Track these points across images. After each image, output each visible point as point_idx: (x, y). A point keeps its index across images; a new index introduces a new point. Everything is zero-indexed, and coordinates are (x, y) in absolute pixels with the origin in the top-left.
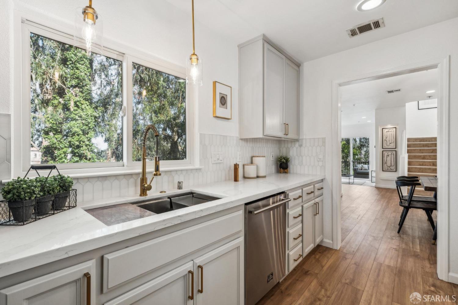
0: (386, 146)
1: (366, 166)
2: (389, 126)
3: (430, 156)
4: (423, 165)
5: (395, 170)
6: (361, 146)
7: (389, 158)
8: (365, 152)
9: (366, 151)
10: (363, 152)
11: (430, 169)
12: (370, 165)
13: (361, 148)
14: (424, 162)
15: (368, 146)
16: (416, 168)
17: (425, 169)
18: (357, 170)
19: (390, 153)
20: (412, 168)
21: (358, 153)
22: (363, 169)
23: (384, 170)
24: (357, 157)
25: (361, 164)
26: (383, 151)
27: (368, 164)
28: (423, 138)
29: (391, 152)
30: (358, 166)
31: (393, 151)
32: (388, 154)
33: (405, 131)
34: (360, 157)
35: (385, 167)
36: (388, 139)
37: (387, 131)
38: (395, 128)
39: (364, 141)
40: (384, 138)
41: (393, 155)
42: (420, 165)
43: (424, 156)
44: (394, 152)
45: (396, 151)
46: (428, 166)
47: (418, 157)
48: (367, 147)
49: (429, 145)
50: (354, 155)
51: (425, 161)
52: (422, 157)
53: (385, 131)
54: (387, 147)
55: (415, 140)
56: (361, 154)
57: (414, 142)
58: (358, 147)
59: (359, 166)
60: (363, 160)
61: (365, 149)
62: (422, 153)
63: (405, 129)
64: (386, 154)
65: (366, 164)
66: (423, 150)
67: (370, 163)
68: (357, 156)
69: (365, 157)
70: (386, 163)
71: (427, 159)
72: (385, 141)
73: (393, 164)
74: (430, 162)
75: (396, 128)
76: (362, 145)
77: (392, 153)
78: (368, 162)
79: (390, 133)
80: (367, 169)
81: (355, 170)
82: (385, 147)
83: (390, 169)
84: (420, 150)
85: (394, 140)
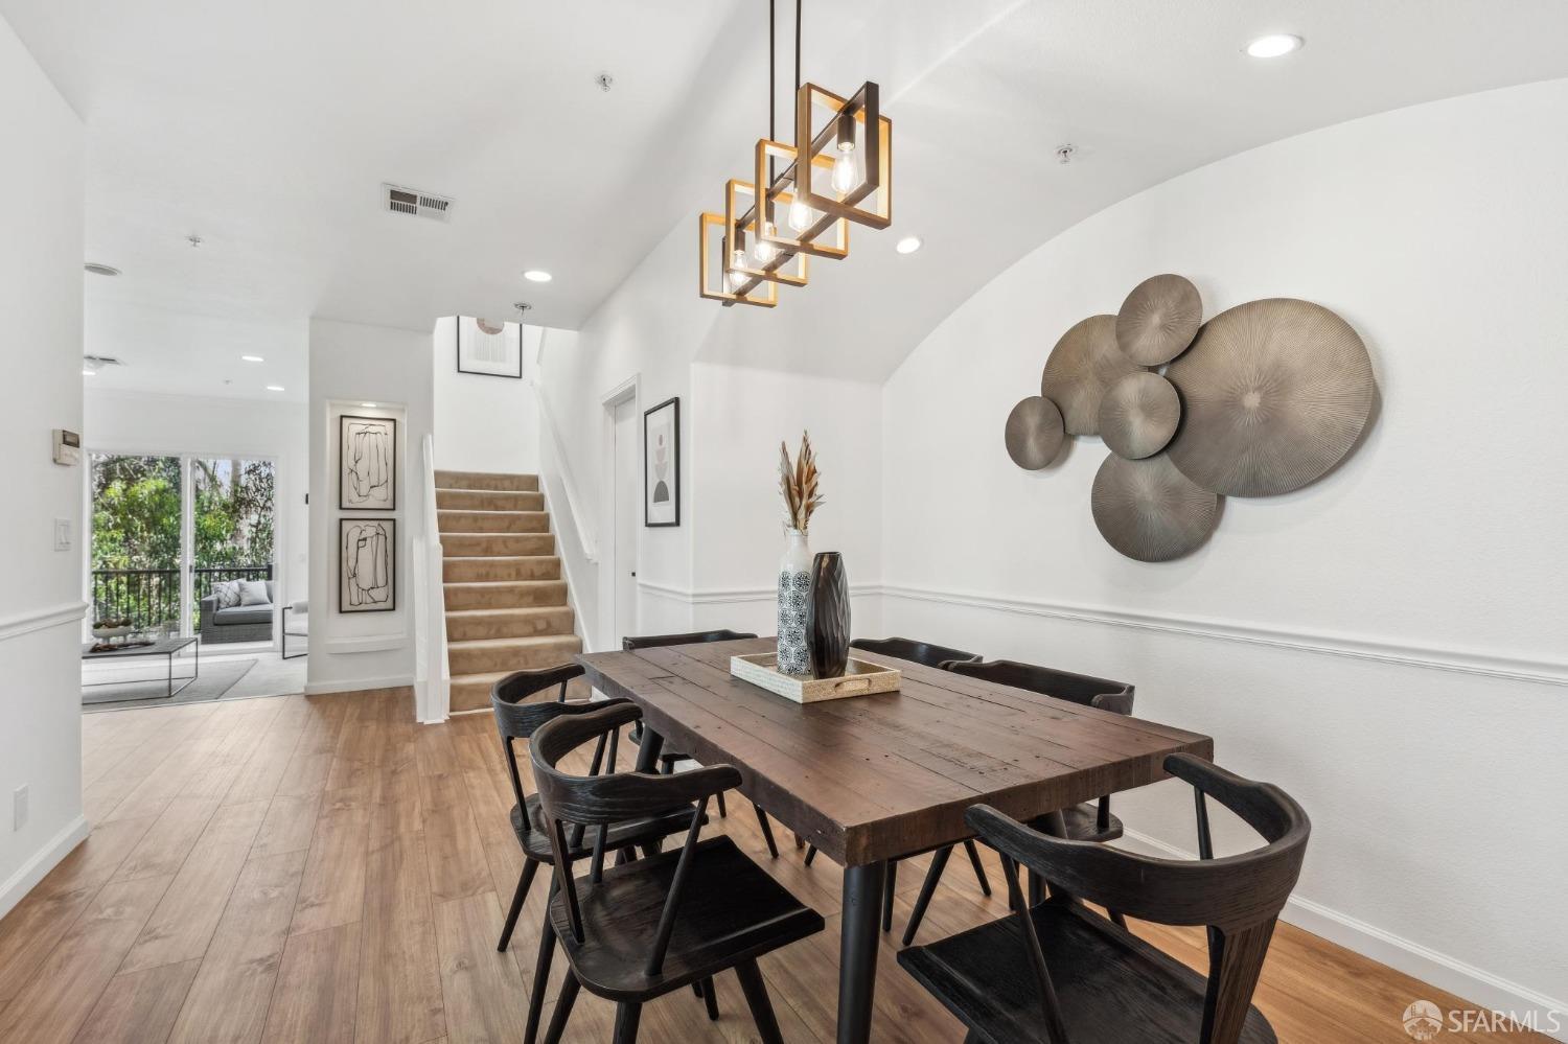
0: (355, 498)
1: (258, 588)
2: (369, 409)
3: (505, 540)
4: (486, 578)
5: (389, 604)
6: (239, 504)
7: (366, 554)
8: (254, 530)
9: (259, 523)
10: (247, 531)
11: (511, 590)
12: (277, 583)
13: (236, 511)
14: (492, 565)
15: (269, 504)
16: (469, 590)
17: (498, 590)
18: (218, 609)
19: (370, 531)
20: (457, 590)
21: (227, 531)
22: (246, 599)
23: (346, 607)
24: (218, 546)
25: (239, 577)
26: (341, 520)
27: (269, 577)
28: (478, 474)
29: (375, 523)
30: (224, 590)
31: (381, 522)
32: (362, 537)
33: (430, 437)
34: (234, 548)
35: (352, 596)
36: (362, 468)
37: (361, 428)
38: (391, 424)
39: (251, 485)
40: (348, 462)
41: (382, 538)
42: (479, 578)
43: (490, 540)
44: (388, 526)
45: (394, 520)
46: (502, 580)
47: (470, 545)
48: (262, 508)
49: (500, 503)
50: (204, 537)
51: (493, 561)
52: (484, 545)
53: (352, 428)
54: (357, 502)
55: (456, 482)
56: (236, 534)
57: (451, 487)
58: (225, 507)
59: (228, 589)
60: (245, 561)
61: (254, 518)
62: (481, 530)
63: (431, 430)
64: (352, 531)
65: (257, 577)
66: (485, 518)
67: (277, 572)
68: (222, 542)
69: (252, 548)
70: (355, 575)
71: (499, 554)
72: (354, 474)
73: (381, 582)
74: (508, 565)
75: (394, 420)
76: (243, 499)
77: (381, 532)
78: (269, 569)
79: (369, 440)
80: (267, 599)
81: (205, 608)
82: (350, 501)
83: (369, 600)
84: (475, 518)
85: (385, 474)
